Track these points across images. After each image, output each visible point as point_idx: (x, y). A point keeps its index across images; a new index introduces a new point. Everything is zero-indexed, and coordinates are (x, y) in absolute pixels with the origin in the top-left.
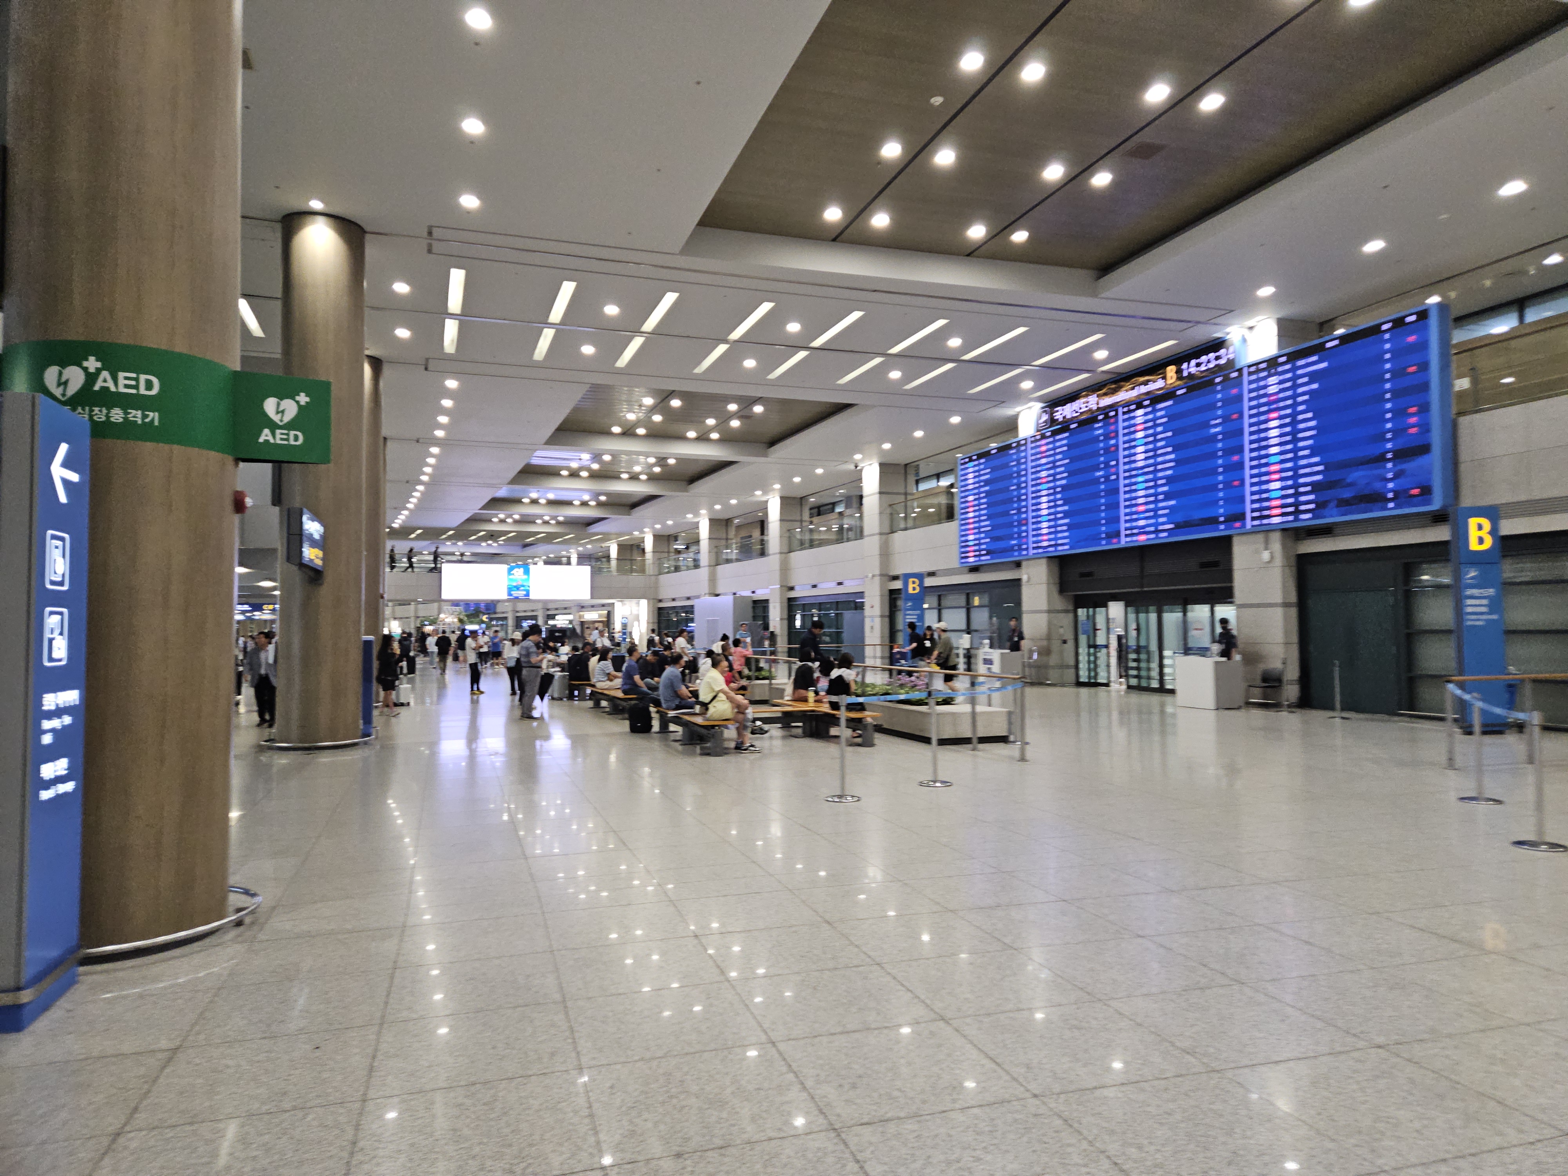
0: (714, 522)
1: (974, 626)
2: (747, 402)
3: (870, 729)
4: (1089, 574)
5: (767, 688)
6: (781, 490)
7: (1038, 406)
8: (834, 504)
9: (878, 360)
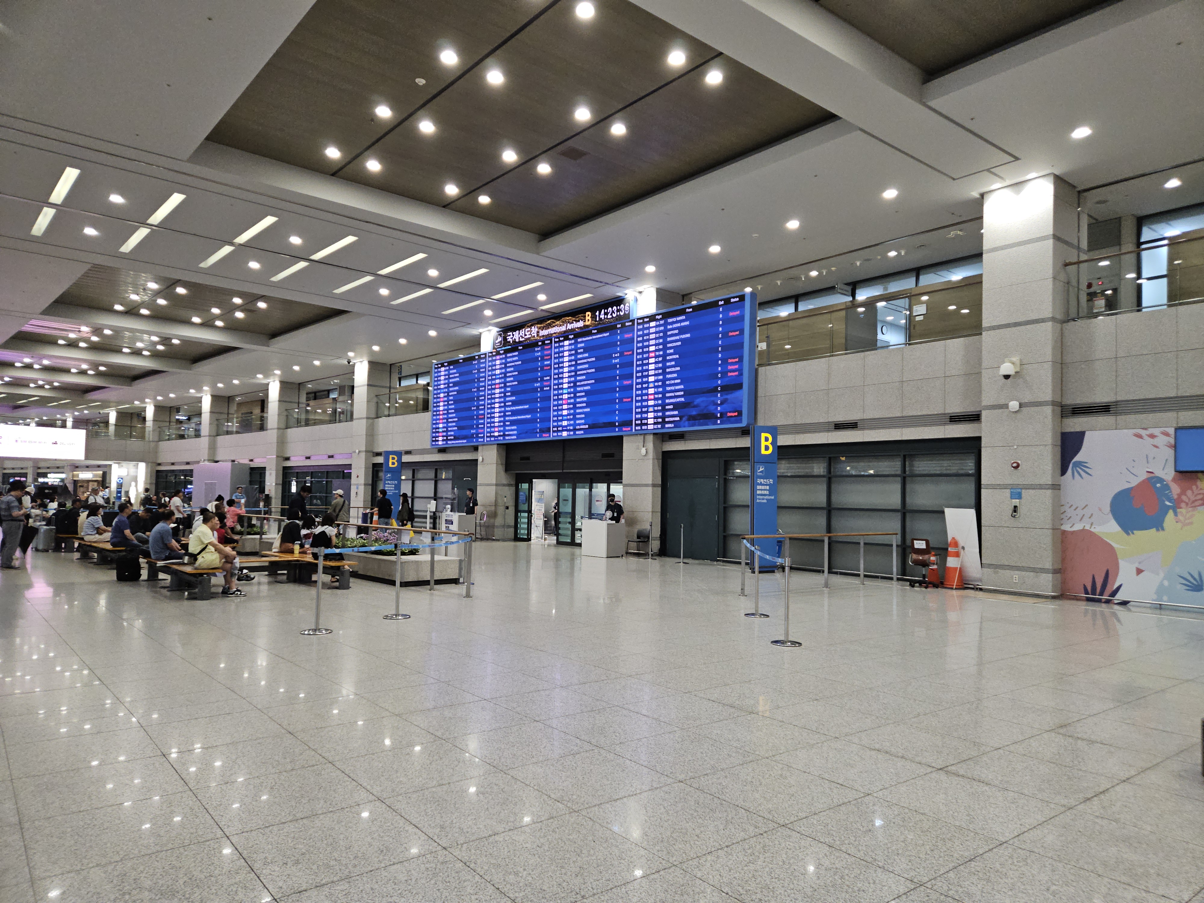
0: (216, 398)
1: (439, 495)
2: (251, 299)
3: (348, 575)
4: (528, 458)
5: (258, 542)
6: (280, 376)
7: (495, 330)
8: (329, 391)
9: (368, 278)
